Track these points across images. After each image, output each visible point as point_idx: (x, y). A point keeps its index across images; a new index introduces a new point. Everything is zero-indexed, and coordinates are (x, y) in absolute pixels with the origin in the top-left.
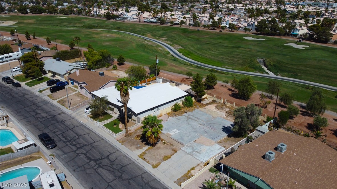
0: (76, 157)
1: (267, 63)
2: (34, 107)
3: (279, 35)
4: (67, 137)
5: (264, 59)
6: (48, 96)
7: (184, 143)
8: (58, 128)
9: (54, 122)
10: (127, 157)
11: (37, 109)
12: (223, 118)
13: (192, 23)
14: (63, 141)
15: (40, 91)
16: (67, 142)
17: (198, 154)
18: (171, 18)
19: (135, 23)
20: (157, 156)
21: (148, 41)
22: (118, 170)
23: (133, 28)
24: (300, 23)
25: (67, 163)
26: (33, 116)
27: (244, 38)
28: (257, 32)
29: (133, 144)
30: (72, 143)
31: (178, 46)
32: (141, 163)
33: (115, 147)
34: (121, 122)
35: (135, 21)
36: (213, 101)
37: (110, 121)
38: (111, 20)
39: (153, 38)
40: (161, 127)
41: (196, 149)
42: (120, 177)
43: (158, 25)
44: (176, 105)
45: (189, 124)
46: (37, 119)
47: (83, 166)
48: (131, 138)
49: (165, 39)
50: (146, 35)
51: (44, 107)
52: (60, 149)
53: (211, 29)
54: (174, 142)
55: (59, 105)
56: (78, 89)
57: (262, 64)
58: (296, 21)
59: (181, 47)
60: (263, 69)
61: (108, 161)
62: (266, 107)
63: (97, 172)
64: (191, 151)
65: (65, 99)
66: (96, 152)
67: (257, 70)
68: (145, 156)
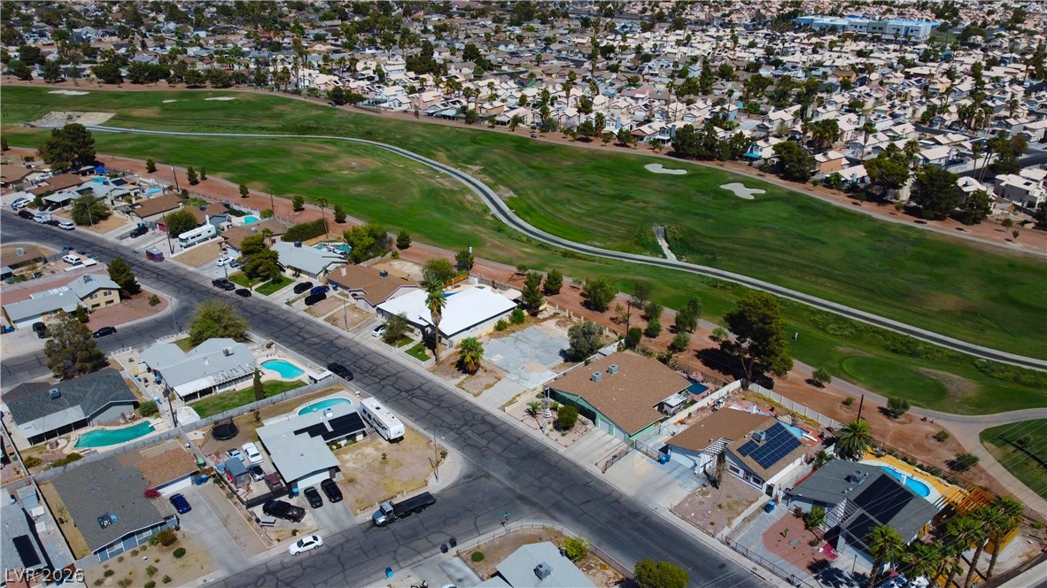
0: (382, 388)
2: (295, 329)
4: (362, 367)
5: (668, 226)
6: (305, 311)
7: (510, 370)
10: (442, 387)
11: (300, 331)
12: (563, 338)
13: (538, 120)
14: (358, 371)
15: (288, 303)
16: (364, 373)
17: (525, 381)
18: (490, 107)
19: (406, 117)
20: (478, 384)
21: (442, 176)
22: (435, 399)
23: (402, 134)
26: (300, 341)
27: (646, 167)
28: (676, 150)
29: (448, 373)
30: (371, 374)
31: (507, 189)
33: (426, 377)
34: (426, 347)
35: (405, 111)
36: (554, 313)
37: (410, 346)
39: (452, 167)
40: (482, 351)
41: (523, 376)
43: (460, 124)
44: (500, 322)
45: (517, 347)
47: (394, 397)
48: (443, 367)
49: (477, 168)
50: (435, 155)
53: (581, 140)
54: (497, 370)
56: (349, 299)
57: (661, 237)
59: (511, 194)
60: (661, 246)
61: (422, 392)
63: (412, 402)
64: (518, 378)
65: (335, 316)
66: (404, 382)
67: (647, 249)
68: (463, 386)
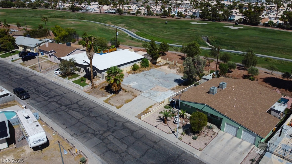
0: (48, 104)
1: (210, 40)
2: (8, 72)
3: (219, 20)
4: (39, 91)
5: (207, 37)
6: (20, 64)
7: (142, 90)
8: (30, 85)
9: (27, 81)
10: (94, 103)
11: (10, 73)
12: (175, 74)
13: (146, 12)
14: (36, 94)
15: (13, 61)
16: (40, 94)
17: (154, 97)
18: (128, 9)
19: (97, 13)
20: (120, 100)
21: (109, 27)
22: (86, 111)
23: (95, 17)
24: (235, 12)
25: (40, 108)
26: (7, 78)
27: (190, 23)
28: (201, 19)
29: (99, 93)
30: (44, 95)
31: (135, 30)
32: (106, 105)
33: (83, 96)
34: (87, 79)
35: (96, 12)
36: (166, 63)
37: (77, 78)
38: (75, 12)
39: (113, 25)
40: (122, 76)
41: (153, 94)
42: (88, 116)
43: (117, 15)
44: (135, 66)
45: (146, 78)
46: (11, 80)
47: (55, 109)
48: (96, 90)
49: (123, 25)
50: (106, 22)
51: (17, 71)
52: (33, 99)
53: (163, 17)
54: (134, 91)
55: (31, 70)
56: (47, 58)
57: (206, 41)
58: (232, 10)
59: (137, 31)
60: (207, 44)
61: (78, 106)
62: (210, 65)
63: (68, 113)
64: (149, 95)
65: (36, 66)
66: (66, 100)
67: (202, 45)
68: (109, 101)
